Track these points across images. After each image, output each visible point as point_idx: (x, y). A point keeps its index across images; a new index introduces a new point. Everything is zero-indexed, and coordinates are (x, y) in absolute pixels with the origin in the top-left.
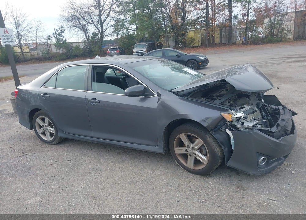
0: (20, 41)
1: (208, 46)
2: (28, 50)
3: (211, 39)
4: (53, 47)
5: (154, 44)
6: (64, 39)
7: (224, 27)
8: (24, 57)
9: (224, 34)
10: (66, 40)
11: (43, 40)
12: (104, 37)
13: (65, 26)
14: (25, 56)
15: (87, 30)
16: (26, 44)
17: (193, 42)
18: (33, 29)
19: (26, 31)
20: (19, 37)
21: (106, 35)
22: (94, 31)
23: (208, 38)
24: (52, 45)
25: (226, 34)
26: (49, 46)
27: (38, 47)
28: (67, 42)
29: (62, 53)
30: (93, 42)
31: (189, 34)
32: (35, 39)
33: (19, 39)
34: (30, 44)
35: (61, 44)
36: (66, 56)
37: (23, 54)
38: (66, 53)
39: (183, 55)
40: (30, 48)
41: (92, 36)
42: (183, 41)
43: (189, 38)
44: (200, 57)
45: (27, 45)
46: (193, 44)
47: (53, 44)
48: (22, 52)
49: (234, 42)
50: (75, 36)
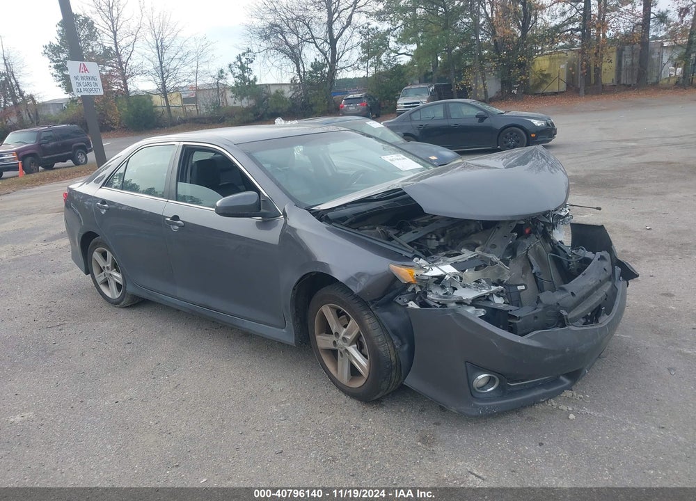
0: (164, 83)
1: (582, 92)
2: (178, 102)
3: (593, 73)
4: (229, 94)
5: (450, 86)
6: (252, 78)
7: (628, 44)
8: (171, 117)
9: (627, 61)
10: (255, 79)
11: (210, 80)
12: (338, 72)
13: (255, 49)
14: (173, 115)
15: (302, 56)
16: (177, 89)
17: (546, 82)
18: (192, 56)
19: (178, 61)
20: (163, 74)
21: (341, 68)
22: (316, 59)
23: (584, 73)
24: (227, 91)
25: (632, 61)
26: (220, 92)
27: (200, 95)
28: (257, 83)
29: (247, 109)
30: (311, 84)
31: (537, 63)
32: (194, 78)
33: (163, 78)
34: (184, 89)
35: (247, 87)
36: (255, 115)
37: (169, 110)
38: (254, 107)
39: (493, 114)
40: (184, 96)
41: (311, 69)
42: (519, 79)
43: (535, 73)
44: (532, 121)
45: (177, 91)
46: (545, 86)
47: (229, 88)
48: (168, 106)
49: (652, 81)
50: (274, 70)
